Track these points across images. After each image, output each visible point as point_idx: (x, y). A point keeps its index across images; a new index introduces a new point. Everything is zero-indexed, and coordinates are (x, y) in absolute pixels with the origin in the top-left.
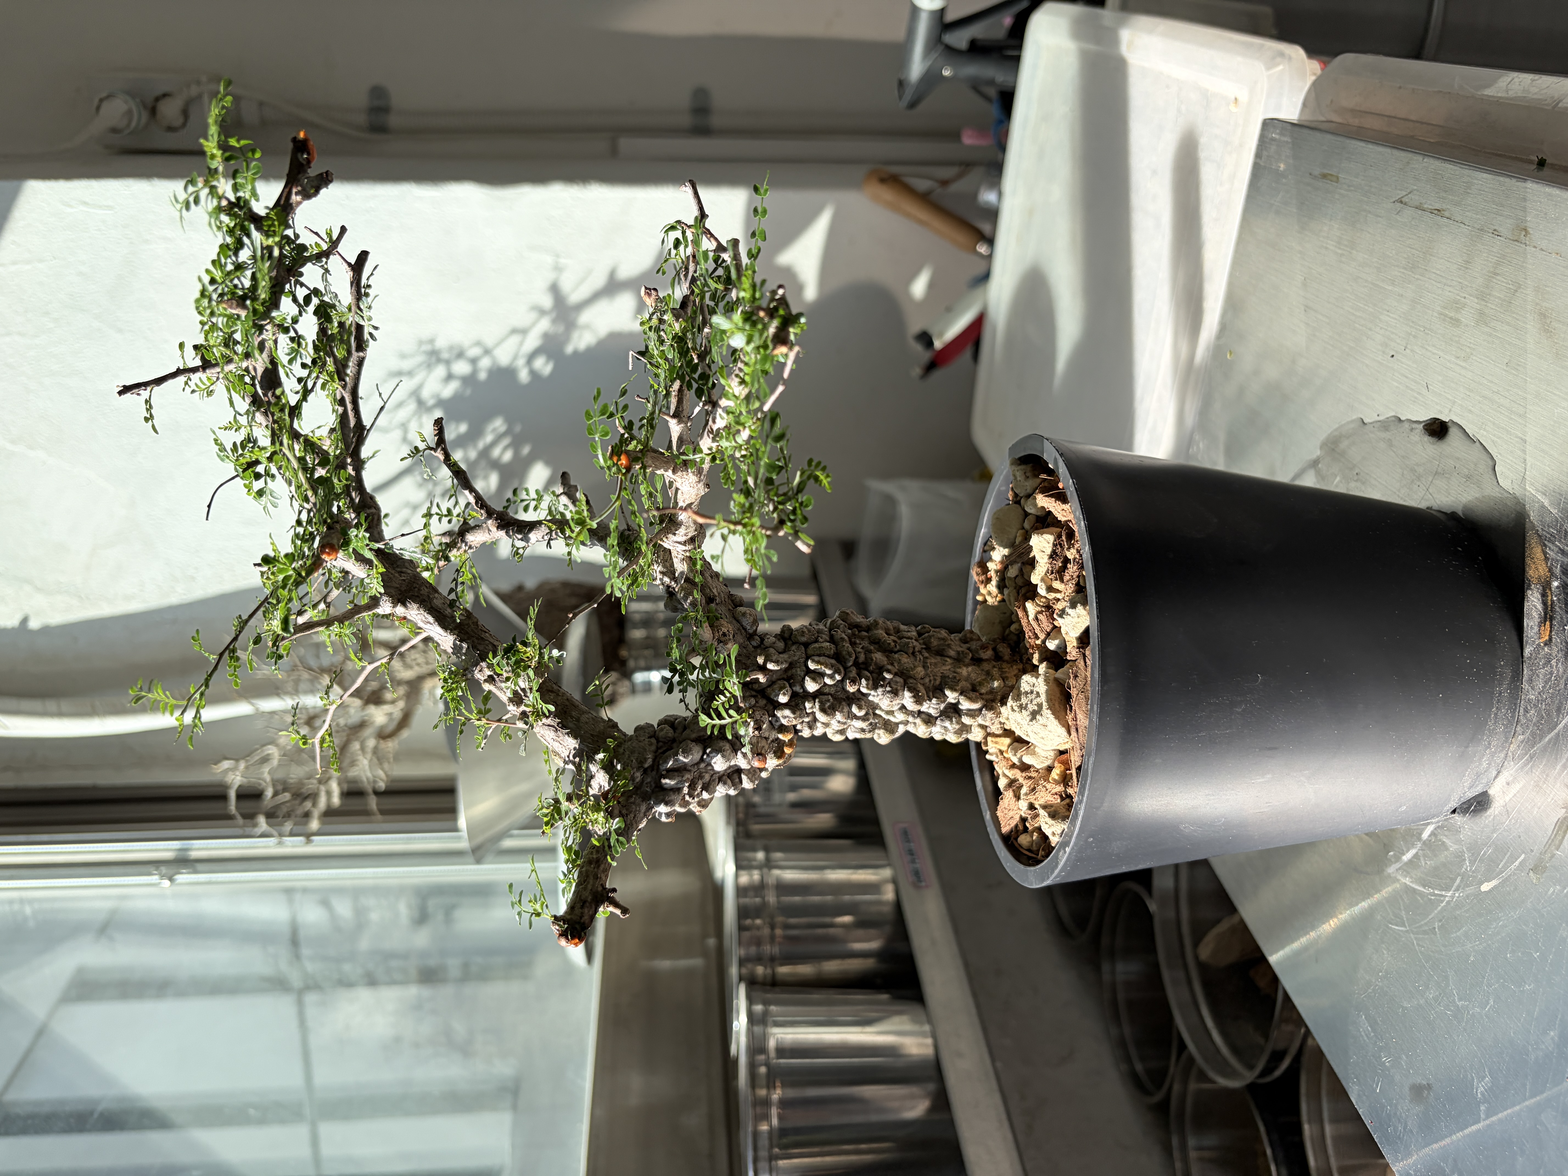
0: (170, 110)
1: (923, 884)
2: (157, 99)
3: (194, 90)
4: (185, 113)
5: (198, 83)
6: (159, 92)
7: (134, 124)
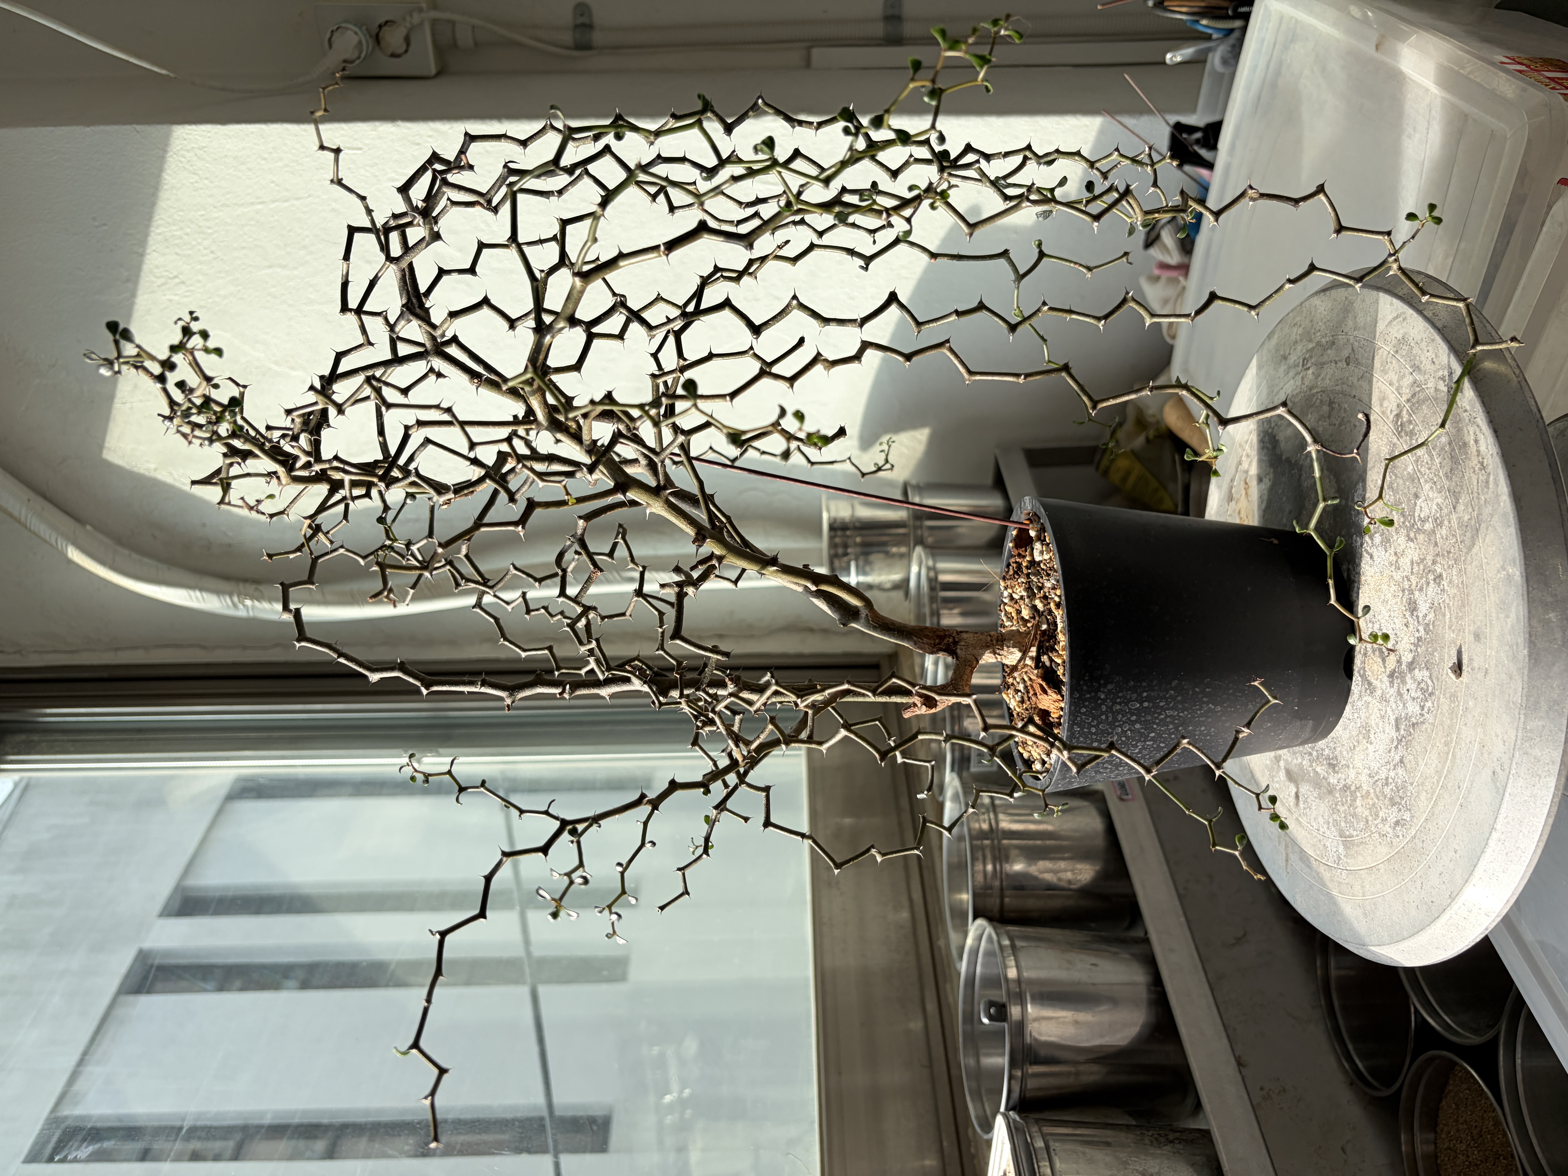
0: (394, 39)
1: (1130, 797)
2: (380, 26)
3: (416, 18)
4: (407, 40)
5: (421, 10)
6: (382, 20)
7: (363, 55)
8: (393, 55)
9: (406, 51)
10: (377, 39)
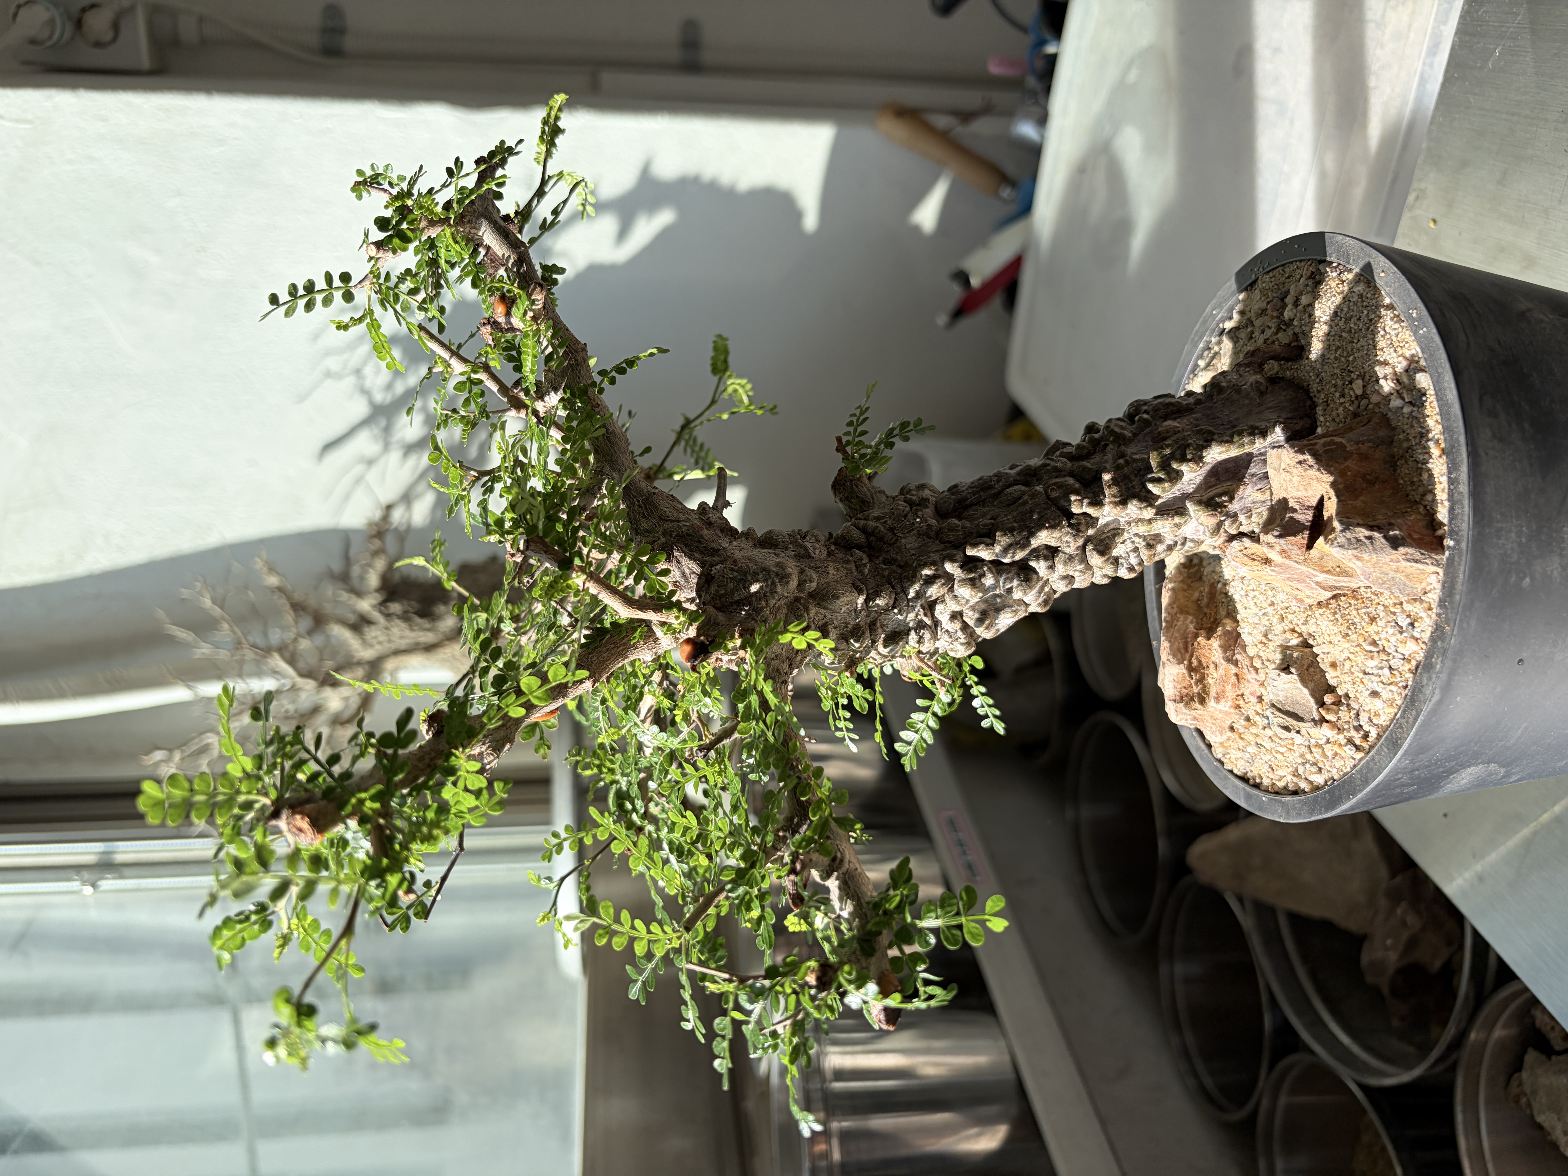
0: (98, 23)
1: (979, 878)
2: (84, 10)
4: (116, 27)
6: (86, 2)
7: (57, 35)
8: (98, 44)
9: (114, 39)
10: (79, 24)
